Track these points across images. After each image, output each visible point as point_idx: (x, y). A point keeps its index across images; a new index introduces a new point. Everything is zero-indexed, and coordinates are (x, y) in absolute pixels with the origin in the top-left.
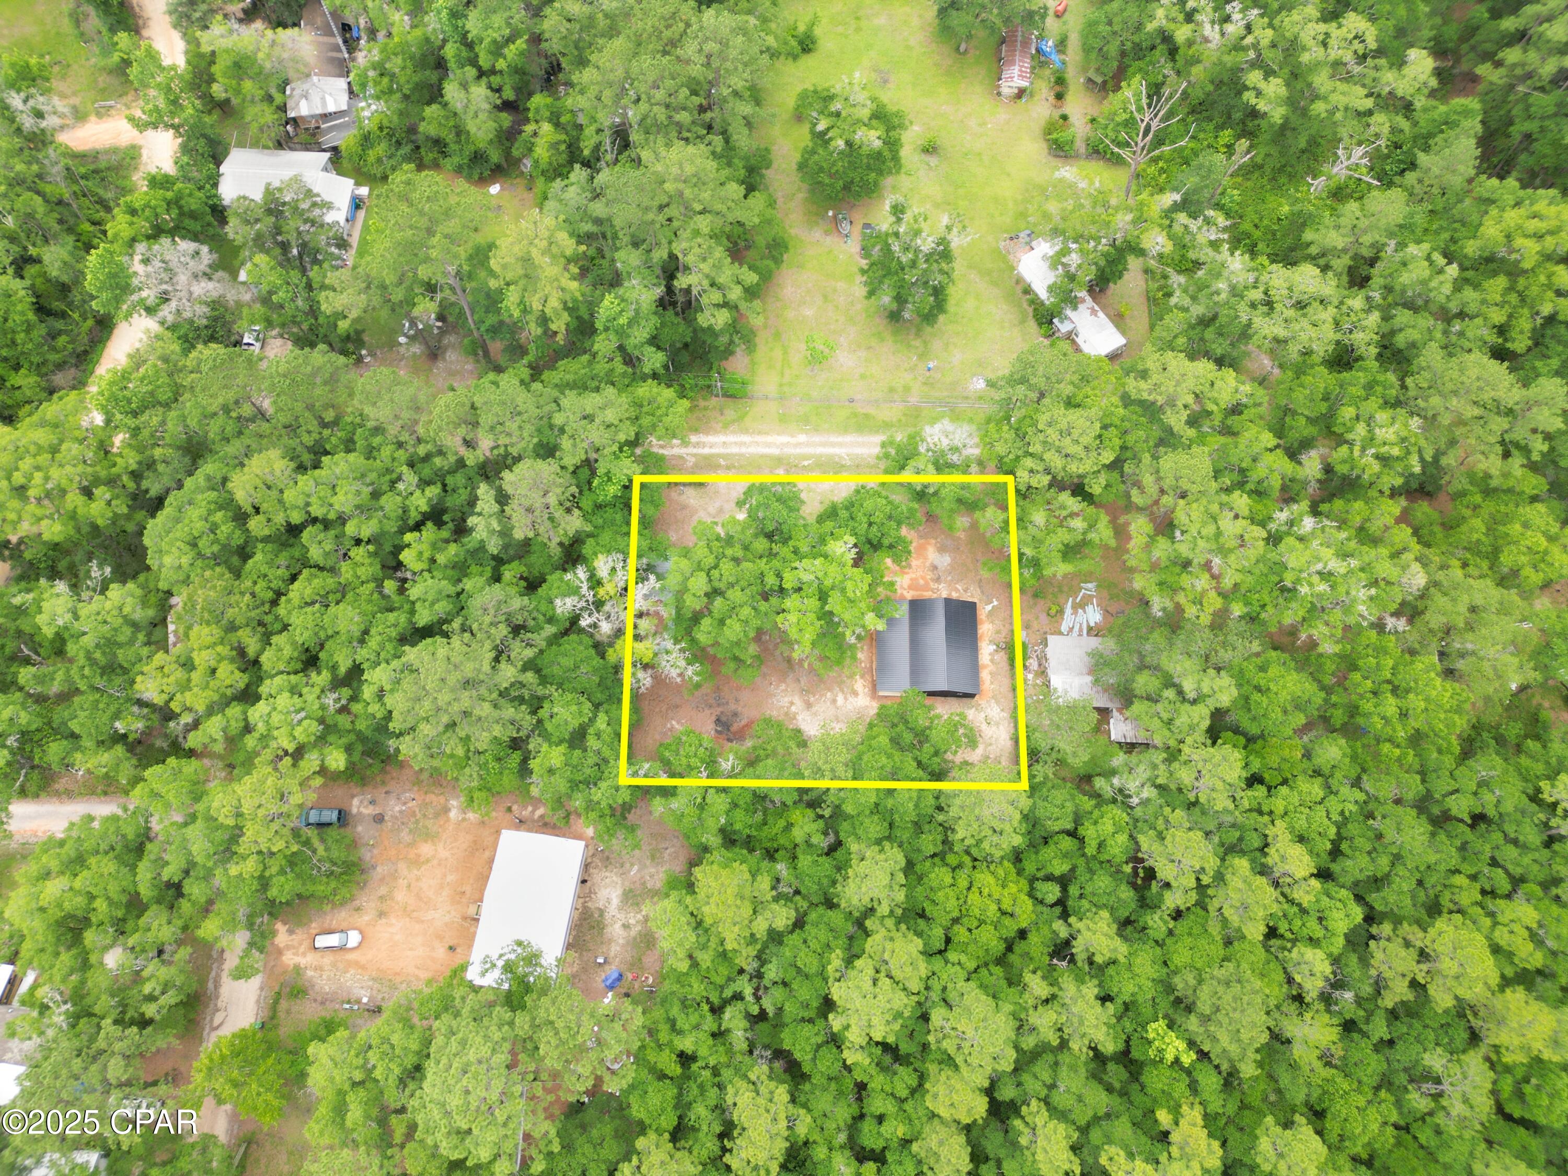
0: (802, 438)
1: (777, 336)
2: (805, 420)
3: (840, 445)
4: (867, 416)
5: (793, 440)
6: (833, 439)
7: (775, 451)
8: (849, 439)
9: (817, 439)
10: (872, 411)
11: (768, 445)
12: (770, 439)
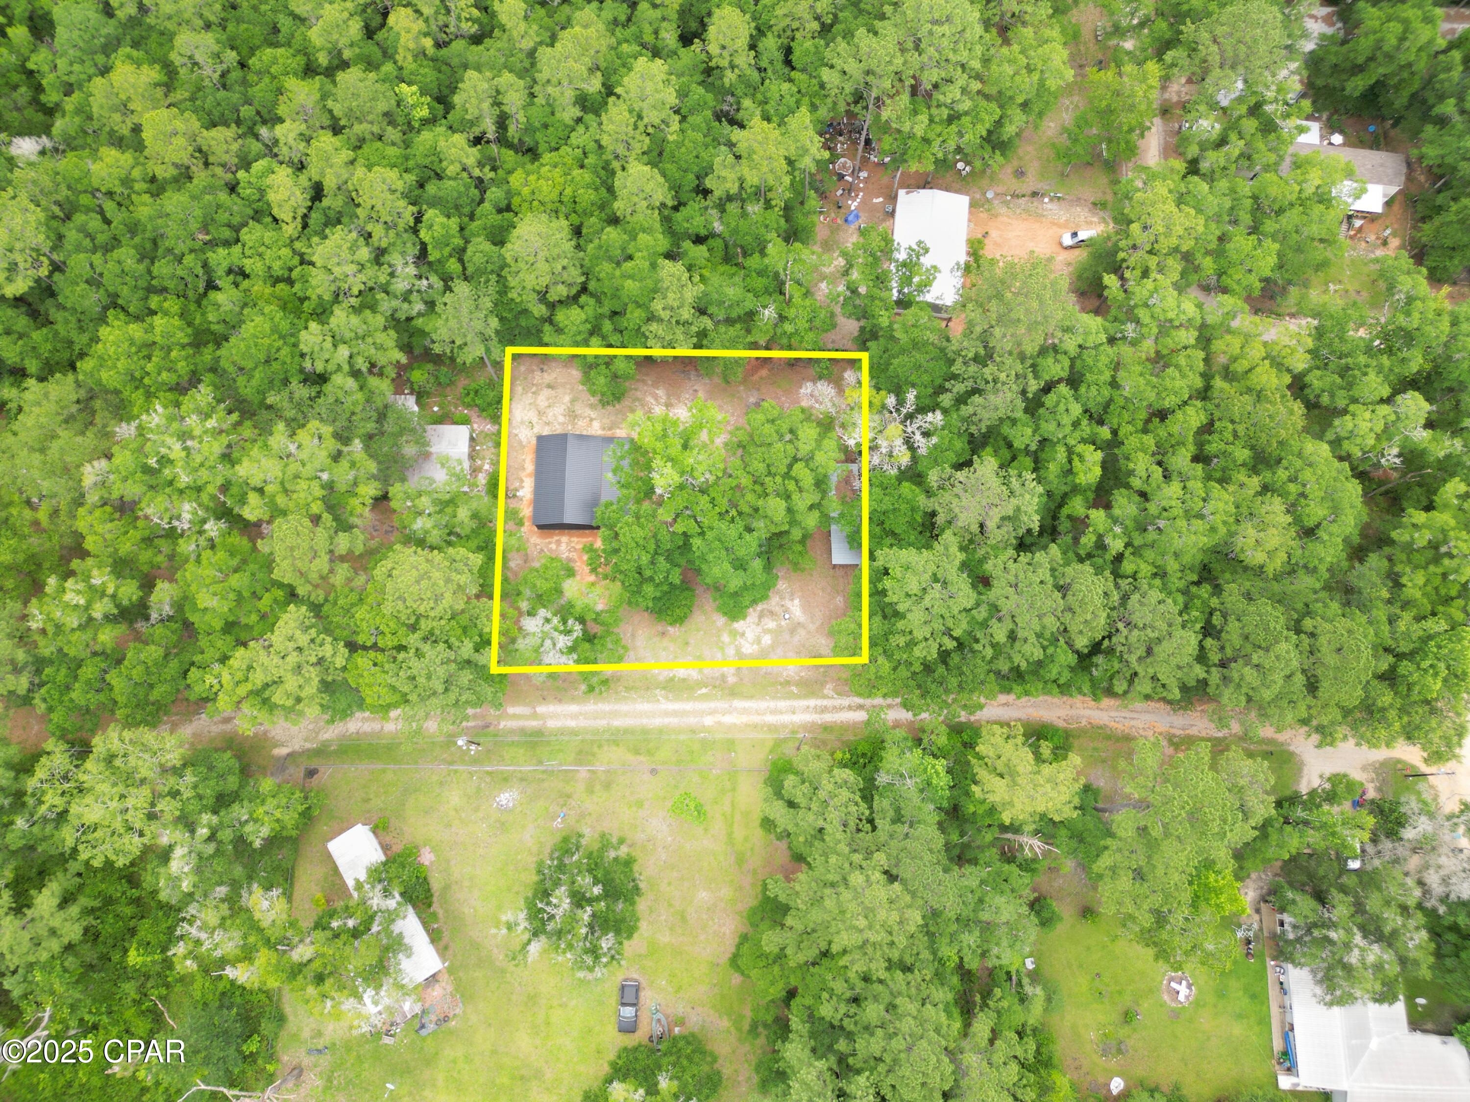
0: (708, 721)
1: (740, 860)
2: (706, 745)
3: (667, 714)
4: (637, 752)
5: (718, 718)
6: (673, 721)
7: (738, 704)
8: (658, 722)
9: (692, 720)
10: (630, 757)
11: (745, 711)
12: (744, 719)
